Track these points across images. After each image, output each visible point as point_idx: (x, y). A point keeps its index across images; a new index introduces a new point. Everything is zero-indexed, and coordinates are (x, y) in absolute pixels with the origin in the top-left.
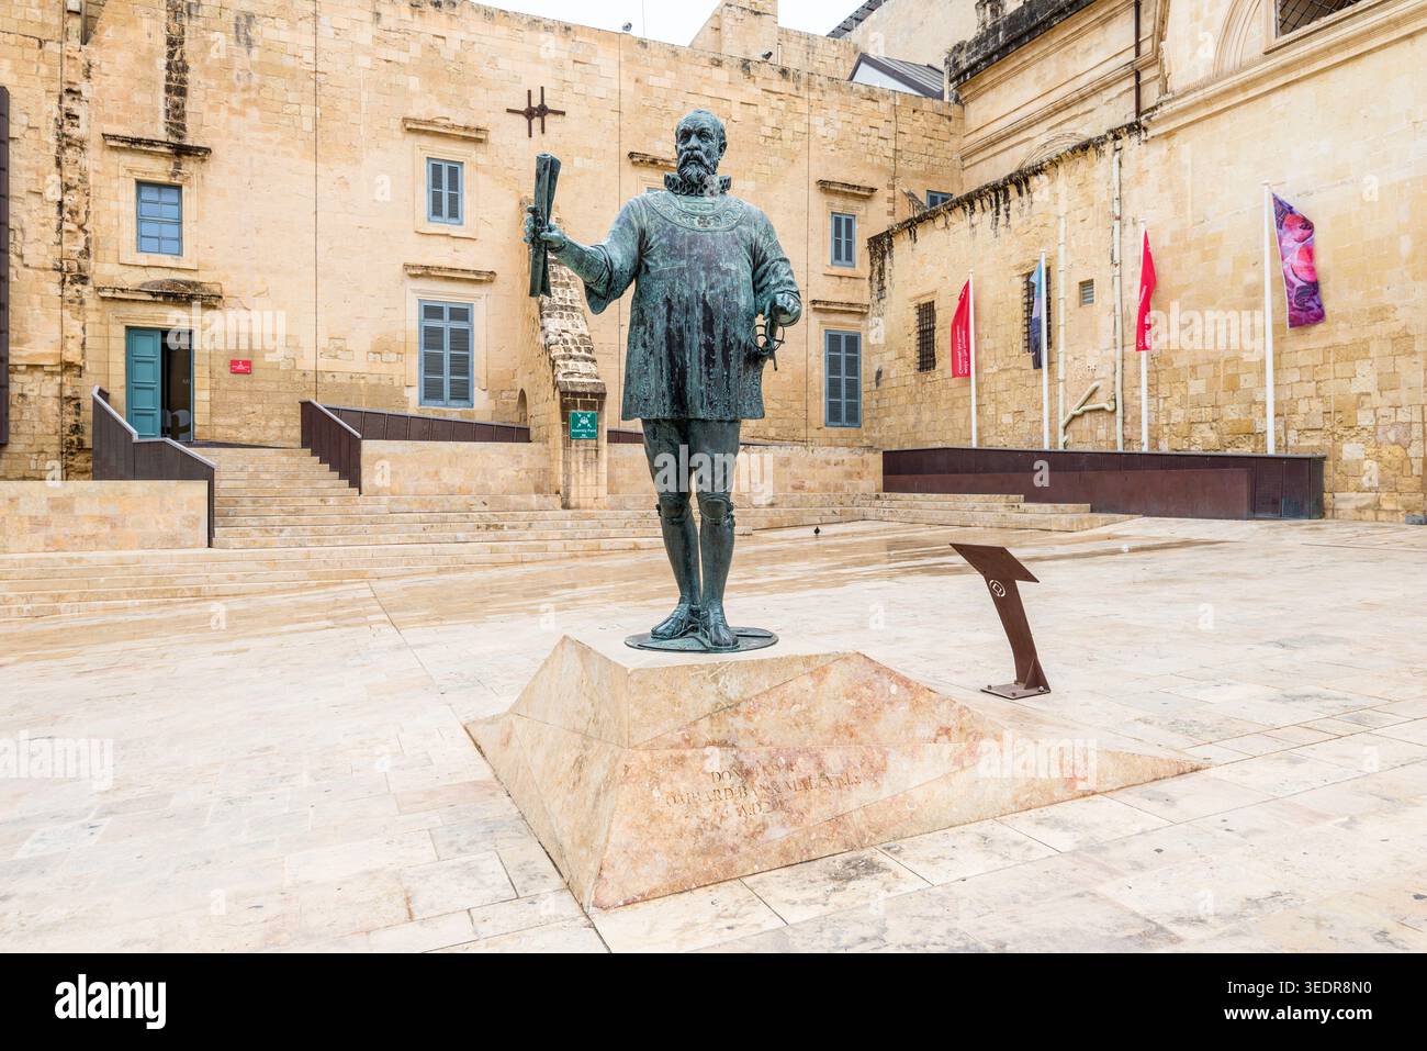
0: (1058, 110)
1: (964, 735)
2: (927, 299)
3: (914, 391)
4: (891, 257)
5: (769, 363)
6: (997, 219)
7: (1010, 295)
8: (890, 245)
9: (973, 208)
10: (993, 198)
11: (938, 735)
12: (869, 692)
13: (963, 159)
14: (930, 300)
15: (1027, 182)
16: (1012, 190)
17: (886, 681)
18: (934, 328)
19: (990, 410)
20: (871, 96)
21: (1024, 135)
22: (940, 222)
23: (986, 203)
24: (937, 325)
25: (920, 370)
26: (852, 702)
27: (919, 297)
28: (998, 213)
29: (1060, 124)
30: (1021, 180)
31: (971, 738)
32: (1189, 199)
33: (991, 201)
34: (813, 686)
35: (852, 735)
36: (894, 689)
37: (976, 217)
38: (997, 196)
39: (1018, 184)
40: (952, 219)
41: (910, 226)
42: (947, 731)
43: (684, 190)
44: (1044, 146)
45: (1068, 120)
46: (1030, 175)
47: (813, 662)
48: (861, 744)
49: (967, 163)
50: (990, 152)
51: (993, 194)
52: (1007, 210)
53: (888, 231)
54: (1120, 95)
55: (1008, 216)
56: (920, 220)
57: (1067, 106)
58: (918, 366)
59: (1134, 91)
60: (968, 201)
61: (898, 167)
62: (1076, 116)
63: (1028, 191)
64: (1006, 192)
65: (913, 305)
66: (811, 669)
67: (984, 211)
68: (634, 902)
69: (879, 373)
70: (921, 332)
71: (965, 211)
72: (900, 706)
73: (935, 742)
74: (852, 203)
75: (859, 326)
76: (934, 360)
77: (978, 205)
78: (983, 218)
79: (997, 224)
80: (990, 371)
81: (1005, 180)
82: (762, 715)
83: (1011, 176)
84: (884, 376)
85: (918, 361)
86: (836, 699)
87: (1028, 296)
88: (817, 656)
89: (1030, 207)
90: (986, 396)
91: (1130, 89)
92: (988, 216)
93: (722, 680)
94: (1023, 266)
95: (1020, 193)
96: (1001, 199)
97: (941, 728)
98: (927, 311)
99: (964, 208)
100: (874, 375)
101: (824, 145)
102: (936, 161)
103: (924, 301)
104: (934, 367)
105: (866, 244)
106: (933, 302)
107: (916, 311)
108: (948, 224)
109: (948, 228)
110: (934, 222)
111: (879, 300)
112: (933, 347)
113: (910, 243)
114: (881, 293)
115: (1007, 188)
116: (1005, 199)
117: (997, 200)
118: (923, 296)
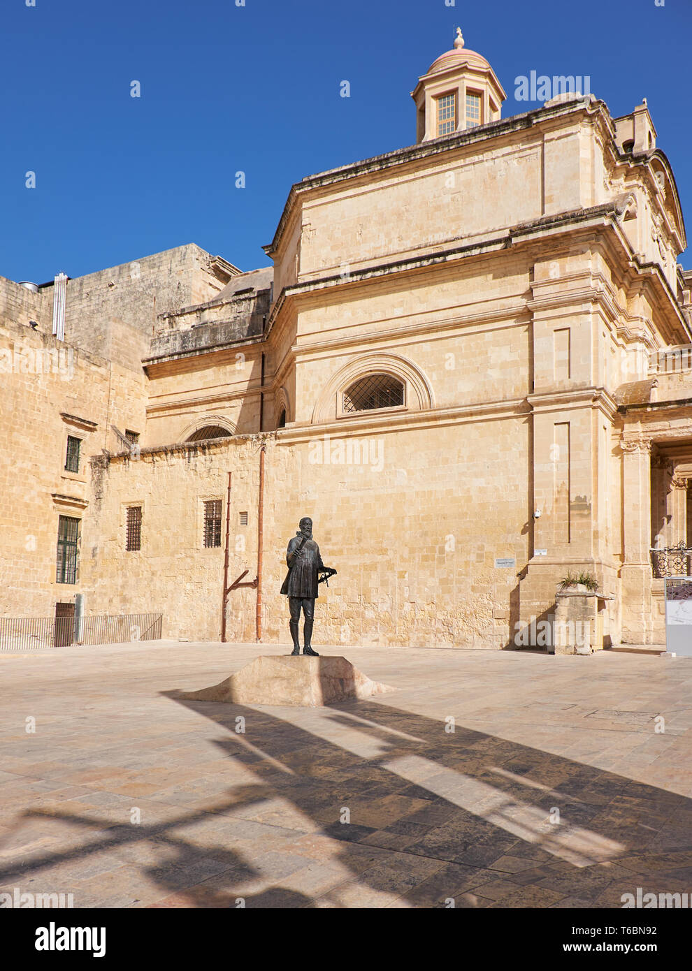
0: (214, 401)
2: (137, 505)
3: (123, 563)
4: (108, 472)
6: (188, 465)
8: (108, 464)
9: (173, 455)
10: (187, 453)
13: (148, 412)
14: (139, 506)
15: (210, 448)
16: (200, 451)
18: (140, 524)
20: (97, 362)
21: (193, 409)
22: (149, 458)
23: (181, 454)
24: (143, 522)
25: (128, 549)
27: (130, 503)
28: (189, 462)
29: (215, 409)
30: (207, 447)
32: (300, 480)
33: (185, 454)
37: (175, 461)
39: (204, 448)
40: (158, 458)
41: (126, 456)
44: (204, 419)
45: (221, 408)
49: (151, 415)
50: (167, 412)
51: (186, 450)
52: (195, 461)
53: (107, 456)
54: (251, 403)
55: (196, 465)
57: (220, 400)
58: (127, 547)
59: (260, 404)
62: (224, 408)
63: (210, 455)
64: (196, 452)
65: (124, 507)
67: (180, 459)
69: (95, 549)
70: (130, 525)
71: (167, 456)
75: (80, 514)
76: (139, 545)
77: (176, 454)
78: (179, 462)
79: (188, 468)
84: (98, 551)
85: (127, 544)
87: (207, 514)
89: (210, 463)
91: (257, 402)
92: (182, 463)
94: (204, 497)
95: (205, 454)
96: (192, 454)
98: (135, 513)
100: (91, 550)
102: (132, 411)
103: (133, 505)
104: (139, 549)
105: (89, 459)
106: (141, 507)
107: (127, 511)
108: (154, 460)
109: (154, 463)
110: (144, 457)
111: (97, 499)
112: (139, 536)
113: (125, 466)
114: (99, 496)
115: (196, 449)
116: (194, 455)
117: (189, 456)
118: (134, 502)
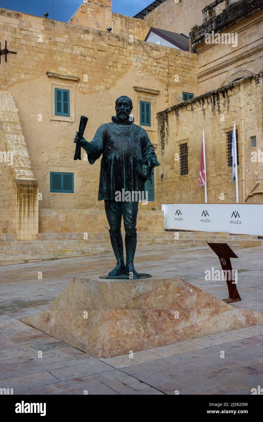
0: (239, 59)
1: (214, 306)
2: (184, 142)
3: (179, 184)
4: (167, 122)
6: (214, 107)
7: (220, 141)
8: (167, 117)
9: (203, 102)
11: (206, 306)
12: (183, 292)
13: (198, 78)
14: (186, 142)
15: (227, 92)
16: (221, 96)
17: (189, 288)
18: (187, 155)
19: (213, 193)
20: (157, 48)
22: (189, 108)
23: (209, 100)
24: (189, 154)
25: (181, 174)
26: (178, 295)
27: (180, 141)
28: (214, 105)
29: (241, 65)
30: (224, 91)
31: (216, 307)
33: (211, 99)
34: (166, 289)
35: (178, 306)
36: (191, 290)
37: (205, 106)
38: (214, 97)
39: (223, 93)
40: (194, 106)
41: (176, 109)
42: (209, 304)
43: (119, 122)
45: (244, 64)
46: (228, 89)
47: (165, 281)
48: (181, 308)
49: (200, 80)
50: (210, 76)
51: (212, 97)
52: (218, 104)
53: (166, 111)
55: (219, 106)
56: (180, 106)
57: (243, 58)
58: (180, 173)
60: (202, 99)
61: (169, 81)
62: (246, 63)
63: (227, 96)
64: (218, 96)
65: (177, 145)
66: (165, 284)
67: (208, 104)
68: (114, 356)
69: (162, 176)
70: (181, 157)
71: (200, 103)
72: (194, 296)
73: (205, 308)
74: (149, 97)
76: (188, 170)
77: (206, 101)
78: (208, 106)
79: (214, 109)
80: (213, 175)
81: (217, 90)
82: (150, 299)
83: (219, 89)
84: (164, 177)
85: (180, 170)
86: (173, 294)
87: (229, 142)
88: (167, 279)
89: (228, 103)
90: (211, 187)
92: (210, 107)
93: (137, 287)
94: (226, 129)
95: (224, 97)
96: (216, 99)
97: (207, 304)
98: (184, 148)
100: (160, 176)
101: (136, 70)
102: (186, 79)
103: (182, 143)
104: (188, 173)
106: (187, 143)
107: (179, 147)
108: (193, 108)
109: (193, 111)
110: (186, 107)
111: (162, 142)
112: (187, 164)
113: (176, 116)
114: (163, 139)
115: (218, 94)
116: (217, 99)
117: (214, 99)
118: (182, 140)
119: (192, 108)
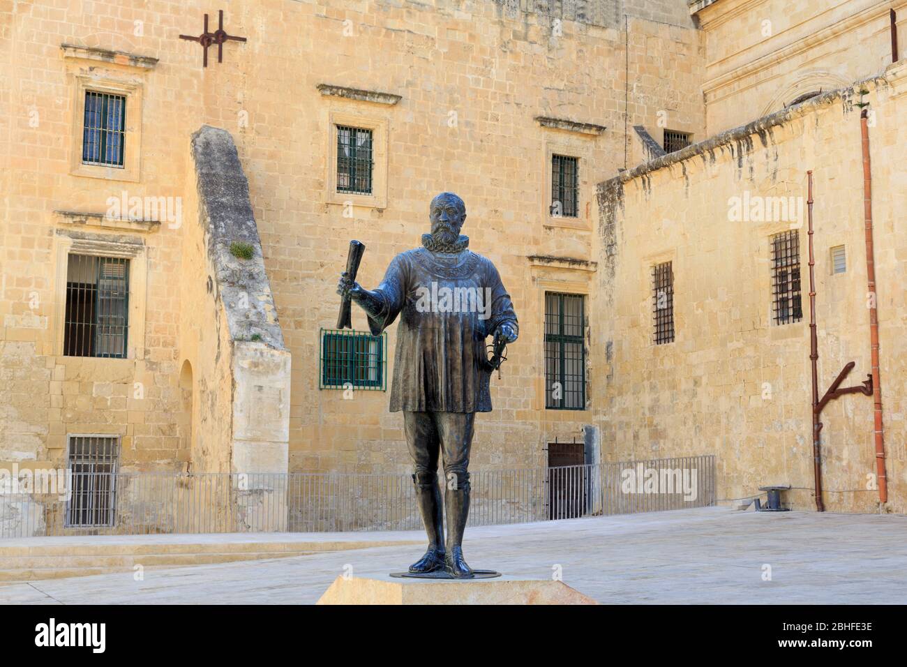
0: (809, 46)
2: (664, 260)
3: (650, 366)
4: (622, 205)
5: (495, 373)
6: (740, 172)
7: (756, 259)
8: (620, 194)
9: (713, 156)
10: (735, 148)
13: (706, 92)
14: (667, 261)
15: (771, 132)
16: (756, 139)
18: (672, 293)
21: (776, 70)
23: (727, 152)
24: (677, 290)
25: (658, 341)
27: (654, 256)
28: (740, 165)
29: (813, 60)
30: (762, 129)
33: (733, 150)
37: (717, 167)
38: (739, 146)
39: (762, 134)
40: (689, 165)
41: (644, 173)
43: (436, 248)
44: (795, 85)
45: (821, 57)
46: (773, 125)
49: (711, 97)
51: (735, 144)
52: (750, 161)
53: (618, 177)
54: (875, 35)
55: (752, 169)
56: (656, 168)
57: (820, 42)
58: (655, 337)
60: (709, 149)
61: (630, 100)
62: (828, 53)
63: (773, 143)
64: (750, 143)
65: (647, 265)
67: (725, 162)
69: (610, 345)
70: (656, 297)
71: (704, 160)
74: (576, 142)
75: (585, 286)
76: (673, 330)
77: (717, 151)
78: (725, 169)
79: (739, 177)
81: (747, 127)
83: (752, 125)
84: (615, 349)
85: (655, 330)
87: (776, 260)
89: (775, 159)
91: (884, 28)
95: (765, 143)
96: (744, 149)
98: (663, 273)
99: (704, 158)
100: (604, 346)
103: (660, 260)
104: (673, 338)
105: (594, 190)
106: (670, 263)
107: (652, 271)
108: (687, 173)
109: (687, 178)
110: (670, 170)
111: (608, 257)
112: (672, 315)
113: (644, 192)
114: (610, 250)
115: (750, 138)
116: (748, 150)
117: (740, 151)
118: (659, 255)
119: (684, 173)
